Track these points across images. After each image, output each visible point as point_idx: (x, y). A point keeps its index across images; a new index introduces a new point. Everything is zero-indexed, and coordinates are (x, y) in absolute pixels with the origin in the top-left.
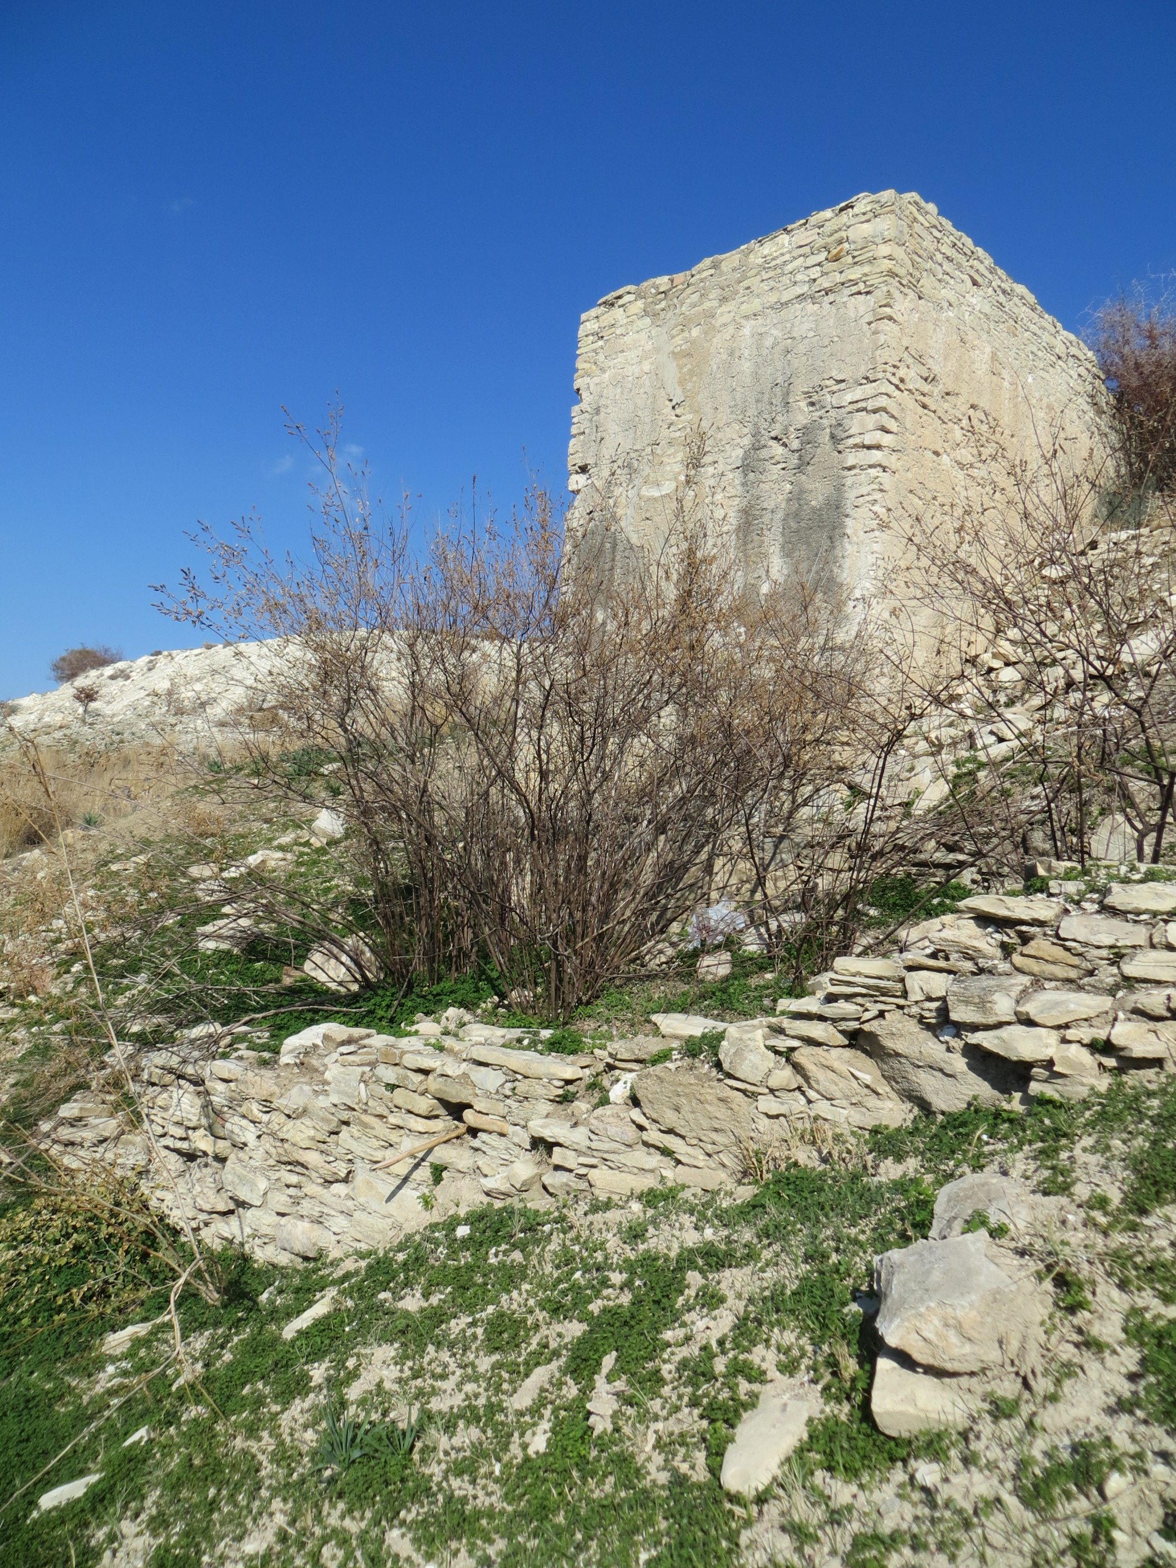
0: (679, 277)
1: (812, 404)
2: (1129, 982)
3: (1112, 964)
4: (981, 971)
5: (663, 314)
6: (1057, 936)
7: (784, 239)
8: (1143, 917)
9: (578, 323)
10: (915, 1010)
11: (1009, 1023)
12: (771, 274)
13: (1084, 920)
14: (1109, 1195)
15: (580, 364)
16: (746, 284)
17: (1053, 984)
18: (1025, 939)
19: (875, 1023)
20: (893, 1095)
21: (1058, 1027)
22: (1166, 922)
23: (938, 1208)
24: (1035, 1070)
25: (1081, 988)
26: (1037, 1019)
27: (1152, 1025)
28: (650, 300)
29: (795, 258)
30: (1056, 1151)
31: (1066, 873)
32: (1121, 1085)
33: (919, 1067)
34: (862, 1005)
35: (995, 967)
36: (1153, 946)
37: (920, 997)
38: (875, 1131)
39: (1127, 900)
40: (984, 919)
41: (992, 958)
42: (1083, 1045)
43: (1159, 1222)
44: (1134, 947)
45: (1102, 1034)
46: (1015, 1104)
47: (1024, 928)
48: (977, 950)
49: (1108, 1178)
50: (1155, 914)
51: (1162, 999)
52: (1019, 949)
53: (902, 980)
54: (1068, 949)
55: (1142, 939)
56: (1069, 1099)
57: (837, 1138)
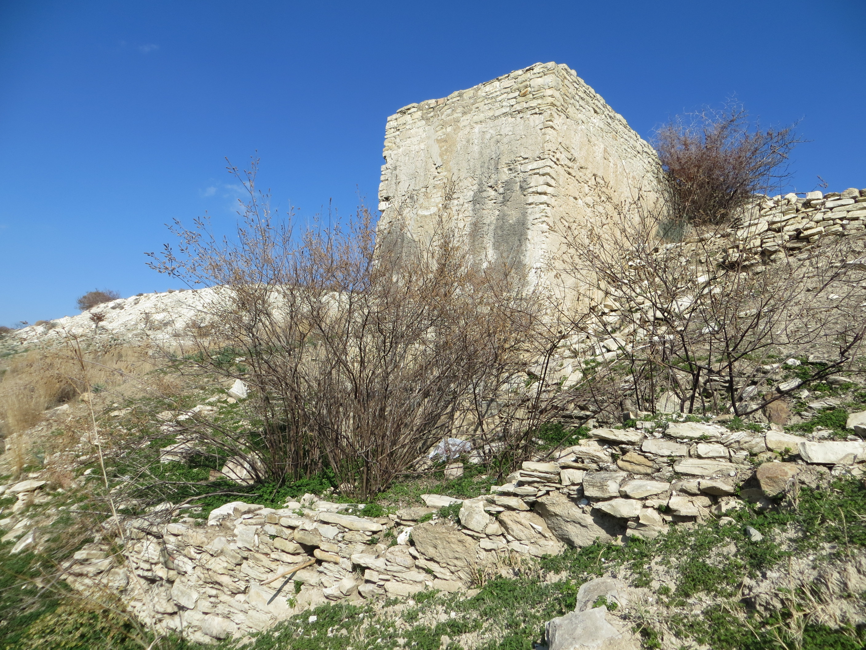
0: (441, 101)
1: (511, 170)
2: (678, 475)
3: (669, 466)
4: (601, 469)
5: (432, 119)
6: (641, 450)
7: (497, 84)
8: (685, 440)
9: (386, 122)
10: (565, 490)
11: (616, 497)
12: (490, 101)
13: (655, 442)
14: (669, 586)
15: (386, 143)
16: (476, 105)
17: (639, 476)
18: (624, 452)
19: (544, 497)
20: (553, 538)
21: (642, 499)
22: (697, 443)
23: (579, 596)
24: (629, 522)
25: (653, 478)
26: (631, 495)
27: (690, 498)
28: (425, 111)
29: (502, 94)
30: (642, 564)
31: (645, 418)
32: (675, 531)
33: (568, 522)
34: (537, 488)
35: (608, 466)
36: (690, 456)
37: (568, 483)
38: (544, 558)
39: (677, 431)
40: (603, 441)
41: (607, 462)
42: (654, 509)
43: (696, 601)
44: (681, 456)
45: (664, 503)
46: (619, 542)
47: (624, 446)
48: (599, 458)
49: (669, 578)
50: (691, 439)
51: (696, 484)
52: (621, 457)
53: (559, 474)
54: (646, 457)
55: (685, 453)
56: (647, 538)
57: (523, 561)
